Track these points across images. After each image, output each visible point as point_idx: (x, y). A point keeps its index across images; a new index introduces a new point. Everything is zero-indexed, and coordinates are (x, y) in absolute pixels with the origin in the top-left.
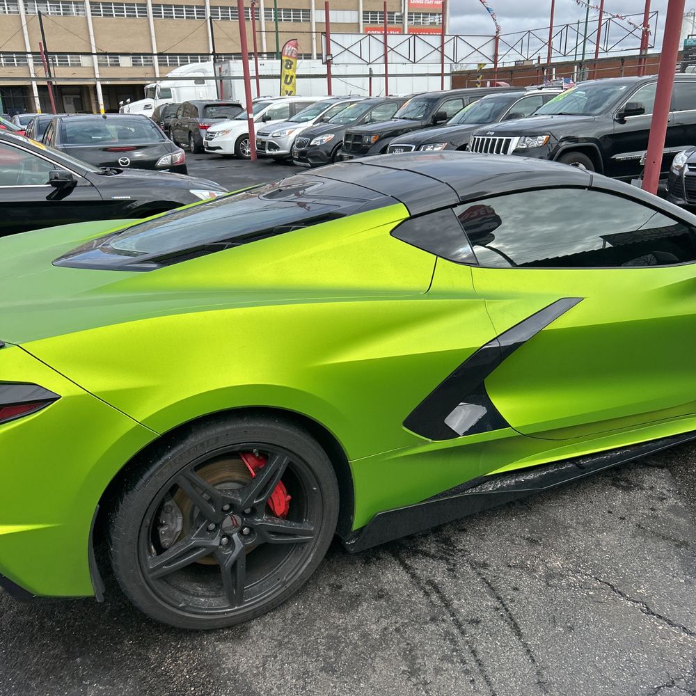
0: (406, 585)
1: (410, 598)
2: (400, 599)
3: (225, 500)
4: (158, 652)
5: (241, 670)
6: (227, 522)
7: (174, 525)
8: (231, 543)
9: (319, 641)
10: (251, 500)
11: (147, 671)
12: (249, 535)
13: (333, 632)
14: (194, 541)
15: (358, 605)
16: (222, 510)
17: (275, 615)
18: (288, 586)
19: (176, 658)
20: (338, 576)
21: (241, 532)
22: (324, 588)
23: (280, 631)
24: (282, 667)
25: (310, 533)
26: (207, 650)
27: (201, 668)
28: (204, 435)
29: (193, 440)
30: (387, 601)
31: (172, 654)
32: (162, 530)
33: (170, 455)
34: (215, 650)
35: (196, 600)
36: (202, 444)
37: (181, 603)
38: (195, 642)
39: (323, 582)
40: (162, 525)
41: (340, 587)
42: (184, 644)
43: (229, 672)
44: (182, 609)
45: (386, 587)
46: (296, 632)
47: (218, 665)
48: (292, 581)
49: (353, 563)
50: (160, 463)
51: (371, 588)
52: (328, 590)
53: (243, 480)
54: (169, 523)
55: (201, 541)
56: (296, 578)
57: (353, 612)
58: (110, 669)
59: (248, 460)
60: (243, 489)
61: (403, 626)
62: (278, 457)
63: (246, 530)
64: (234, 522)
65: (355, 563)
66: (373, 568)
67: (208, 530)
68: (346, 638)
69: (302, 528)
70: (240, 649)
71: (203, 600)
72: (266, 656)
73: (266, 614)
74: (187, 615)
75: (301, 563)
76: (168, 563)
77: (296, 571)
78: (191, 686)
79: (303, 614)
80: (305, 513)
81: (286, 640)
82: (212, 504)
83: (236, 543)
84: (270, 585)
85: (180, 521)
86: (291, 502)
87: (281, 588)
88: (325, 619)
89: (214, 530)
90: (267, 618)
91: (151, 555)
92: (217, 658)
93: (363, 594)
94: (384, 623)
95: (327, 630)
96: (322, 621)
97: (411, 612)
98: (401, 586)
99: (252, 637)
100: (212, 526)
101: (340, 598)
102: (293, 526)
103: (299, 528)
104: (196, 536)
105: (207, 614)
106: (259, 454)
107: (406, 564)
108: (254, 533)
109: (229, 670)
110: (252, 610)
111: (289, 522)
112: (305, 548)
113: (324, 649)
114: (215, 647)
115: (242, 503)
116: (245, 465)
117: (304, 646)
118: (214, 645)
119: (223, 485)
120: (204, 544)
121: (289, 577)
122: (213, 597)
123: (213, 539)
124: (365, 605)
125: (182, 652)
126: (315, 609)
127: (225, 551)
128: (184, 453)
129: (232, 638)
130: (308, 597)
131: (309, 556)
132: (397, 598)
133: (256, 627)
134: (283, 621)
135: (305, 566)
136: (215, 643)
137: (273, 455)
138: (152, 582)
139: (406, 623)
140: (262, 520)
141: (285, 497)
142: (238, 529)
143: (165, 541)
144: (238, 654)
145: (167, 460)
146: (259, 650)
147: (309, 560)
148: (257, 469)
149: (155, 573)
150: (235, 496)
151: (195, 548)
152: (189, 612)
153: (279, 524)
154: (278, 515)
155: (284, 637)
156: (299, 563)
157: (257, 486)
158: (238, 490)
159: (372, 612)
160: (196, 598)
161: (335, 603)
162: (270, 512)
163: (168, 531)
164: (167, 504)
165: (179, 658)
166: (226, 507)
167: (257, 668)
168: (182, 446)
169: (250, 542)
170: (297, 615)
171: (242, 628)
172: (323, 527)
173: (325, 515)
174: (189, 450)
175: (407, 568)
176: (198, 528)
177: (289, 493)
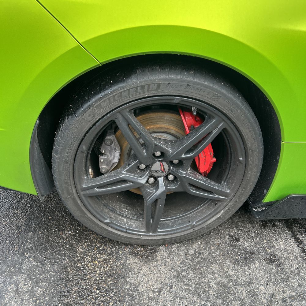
0: (296, 257)
1: (299, 271)
2: (289, 269)
3: (157, 147)
4: (84, 248)
5: (140, 289)
6: (156, 166)
7: (112, 157)
8: (156, 184)
9: (211, 286)
10: (180, 153)
11: (70, 262)
12: (173, 181)
13: (225, 281)
14: (124, 174)
15: (251, 262)
16: (154, 155)
17: (180, 247)
18: (196, 229)
19: (95, 258)
20: (238, 230)
21: (166, 177)
22: (225, 236)
23: (181, 264)
24: (174, 299)
25: (226, 195)
26: (121, 259)
27: (110, 275)
28: (146, 78)
29: (135, 80)
30: (278, 267)
31: (94, 254)
32: (102, 158)
33: (110, 90)
34: (126, 262)
35: (121, 219)
36: (143, 87)
37: (106, 219)
38: (114, 250)
39: (225, 231)
40: (102, 154)
41: (238, 240)
42: (105, 248)
43: (130, 287)
44: (107, 224)
45: (277, 253)
46: (194, 270)
47: (124, 277)
48: (200, 227)
49: (252, 223)
50: (100, 96)
51: (264, 249)
52: (227, 240)
53: (178, 135)
54: (108, 154)
55: (130, 176)
56: (204, 225)
57: (245, 267)
58: (47, 250)
59: (186, 118)
60: (176, 142)
61: (290, 298)
62: (214, 120)
63: (171, 177)
64: (162, 168)
65: (254, 223)
66: (268, 232)
67: (138, 168)
68: (236, 291)
69: (220, 189)
70: (145, 269)
71: (126, 220)
72: (164, 284)
73: (173, 244)
74: (110, 229)
75: (211, 216)
76: (99, 187)
77: (205, 219)
78: (97, 289)
79: (203, 254)
80: (225, 177)
81: (184, 274)
82: (145, 148)
83: (160, 185)
84: (181, 224)
85: (117, 154)
86: (215, 164)
87: (190, 229)
88: (221, 266)
89: (143, 170)
90: (174, 248)
91: (87, 176)
92: (125, 270)
93: (257, 253)
94: (272, 288)
95: (220, 276)
96: (217, 266)
97: (299, 286)
98: (292, 257)
99: (157, 261)
100: (143, 166)
101: (236, 250)
102: (212, 184)
103: (217, 188)
104: (127, 171)
105: (126, 232)
106: (197, 113)
107: (298, 238)
108: (177, 181)
109: (131, 285)
110: (162, 239)
111: (209, 181)
112: (218, 205)
113: (214, 295)
114: (127, 259)
115: (172, 154)
116: (183, 122)
117: (198, 286)
118: (127, 257)
119: (160, 134)
120: (132, 180)
121: (199, 223)
122: (134, 220)
123: (141, 176)
124: (257, 264)
125: (101, 254)
126: (213, 253)
127: (149, 189)
128: (125, 91)
129: (142, 256)
130: (210, 240)
131: (219, 212)
132: (286, 267)
133: (163, 253)
134: (186, 255)
135: (213, 219)
136: (128, 256)
137: (211, 117)
138: (84, 198)
139: (293, 296)
140: (186, 173)
141: (212, 159)
142: (164, 174)
143: (103, 167)
144: (142, 273)
145: (107, 95)
146: (159, 275)
147: (219, 215)
148: (191, 128)
149: (87, 192)
150: (167, 147)
151: (124, 181)
152: (112, 228)
153: (200, 180)
154: (202, 171)
155: (183, 271)
156: (209, 215)
157: (189, 142)
158: (171, 142)
159: (262, 273)
160: (121, 217)
161: (231, 253)
162: (195, 167)
163: (106, 160)
164: (108, 137)
165: (97, 259)
166: (158, 154)
167: (154, 292)
168: (123, 84)
169: (172, 187)
170: (197, 254)
171: (152, 250)
172: (239, 193)
173: (244, 183)
174: (129, 90)
175: (298, 242)
176: (130, 164)
177: (215, 156)
